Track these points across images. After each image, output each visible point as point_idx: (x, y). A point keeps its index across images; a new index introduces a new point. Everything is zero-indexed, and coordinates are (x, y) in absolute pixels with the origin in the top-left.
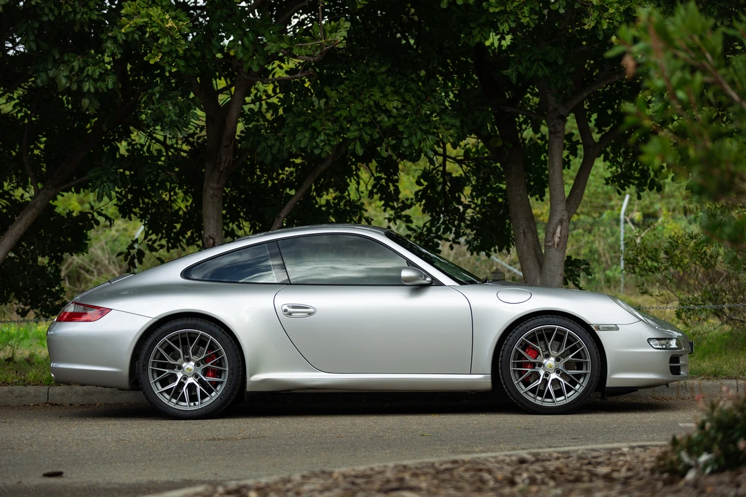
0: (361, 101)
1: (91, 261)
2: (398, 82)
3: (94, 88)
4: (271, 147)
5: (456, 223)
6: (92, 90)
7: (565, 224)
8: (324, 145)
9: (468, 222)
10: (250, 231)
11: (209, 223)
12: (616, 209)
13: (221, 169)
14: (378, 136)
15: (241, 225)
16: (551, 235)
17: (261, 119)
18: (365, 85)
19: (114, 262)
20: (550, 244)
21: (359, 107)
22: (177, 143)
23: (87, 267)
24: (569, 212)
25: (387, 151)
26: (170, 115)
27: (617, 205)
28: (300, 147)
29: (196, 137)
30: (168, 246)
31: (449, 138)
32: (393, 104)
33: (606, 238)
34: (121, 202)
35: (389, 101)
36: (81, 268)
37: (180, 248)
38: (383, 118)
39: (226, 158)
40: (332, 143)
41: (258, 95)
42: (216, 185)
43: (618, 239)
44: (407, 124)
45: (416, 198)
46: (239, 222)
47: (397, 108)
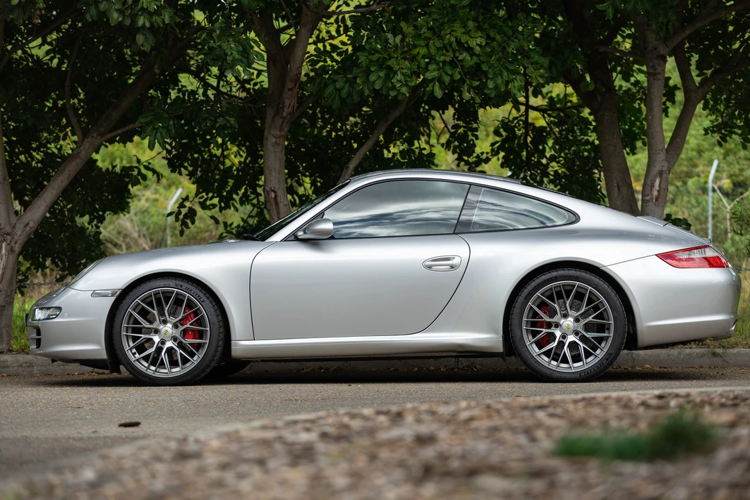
0: (441, 38)
1: (119, 233)
2: (481, 17)
3: (150, 22)
4: (339, 91)
5: (538, 178)
6: (148, 25)
7: (664, 176)
8: (401, 86)
9: (552, 177)
10: (311, 188)
11: (271, 174)
12: (702, 175)
13: (284, 114)
14: (459, 77)
15: (301, 181)
16: (649, 188)
17: (328, 60)
18: (446, 19)
19: (144, 236)
20: (648, 198)
21: (439, 44)
22: (231, 90)
23: (115, 240)
24: (668, 162)
25: (469, 92)
26: (232, 54)
27: (703, 172)
28: (374, 89)
29: (252, 83)
30: (221, 206)
31: (539, 78)
32: (476, 42)
33: (690, 209)
34: (170, 155)
35: (471, 37)
36: (107, 241)
37: (232, 208)
38: (464, 56)
39: (290, 102)
40: (410, 84)
41: (321, 37)
42: (278, 133)
43: (704, 210)
44: (492, 62)
45: (492, 152)
46: (298, 177)
47: (480, 46)
